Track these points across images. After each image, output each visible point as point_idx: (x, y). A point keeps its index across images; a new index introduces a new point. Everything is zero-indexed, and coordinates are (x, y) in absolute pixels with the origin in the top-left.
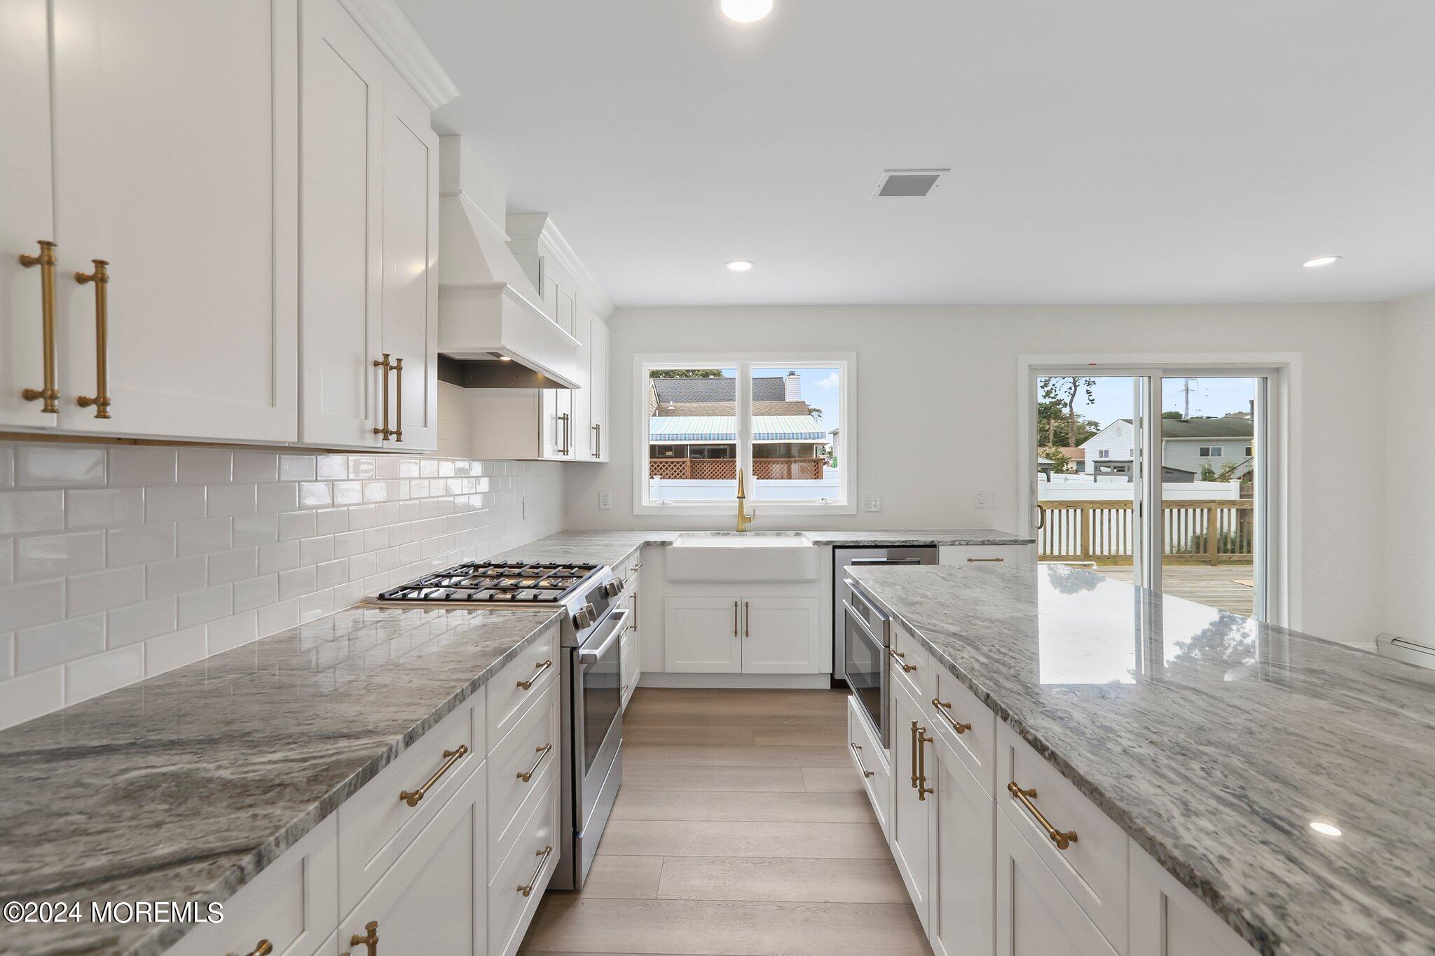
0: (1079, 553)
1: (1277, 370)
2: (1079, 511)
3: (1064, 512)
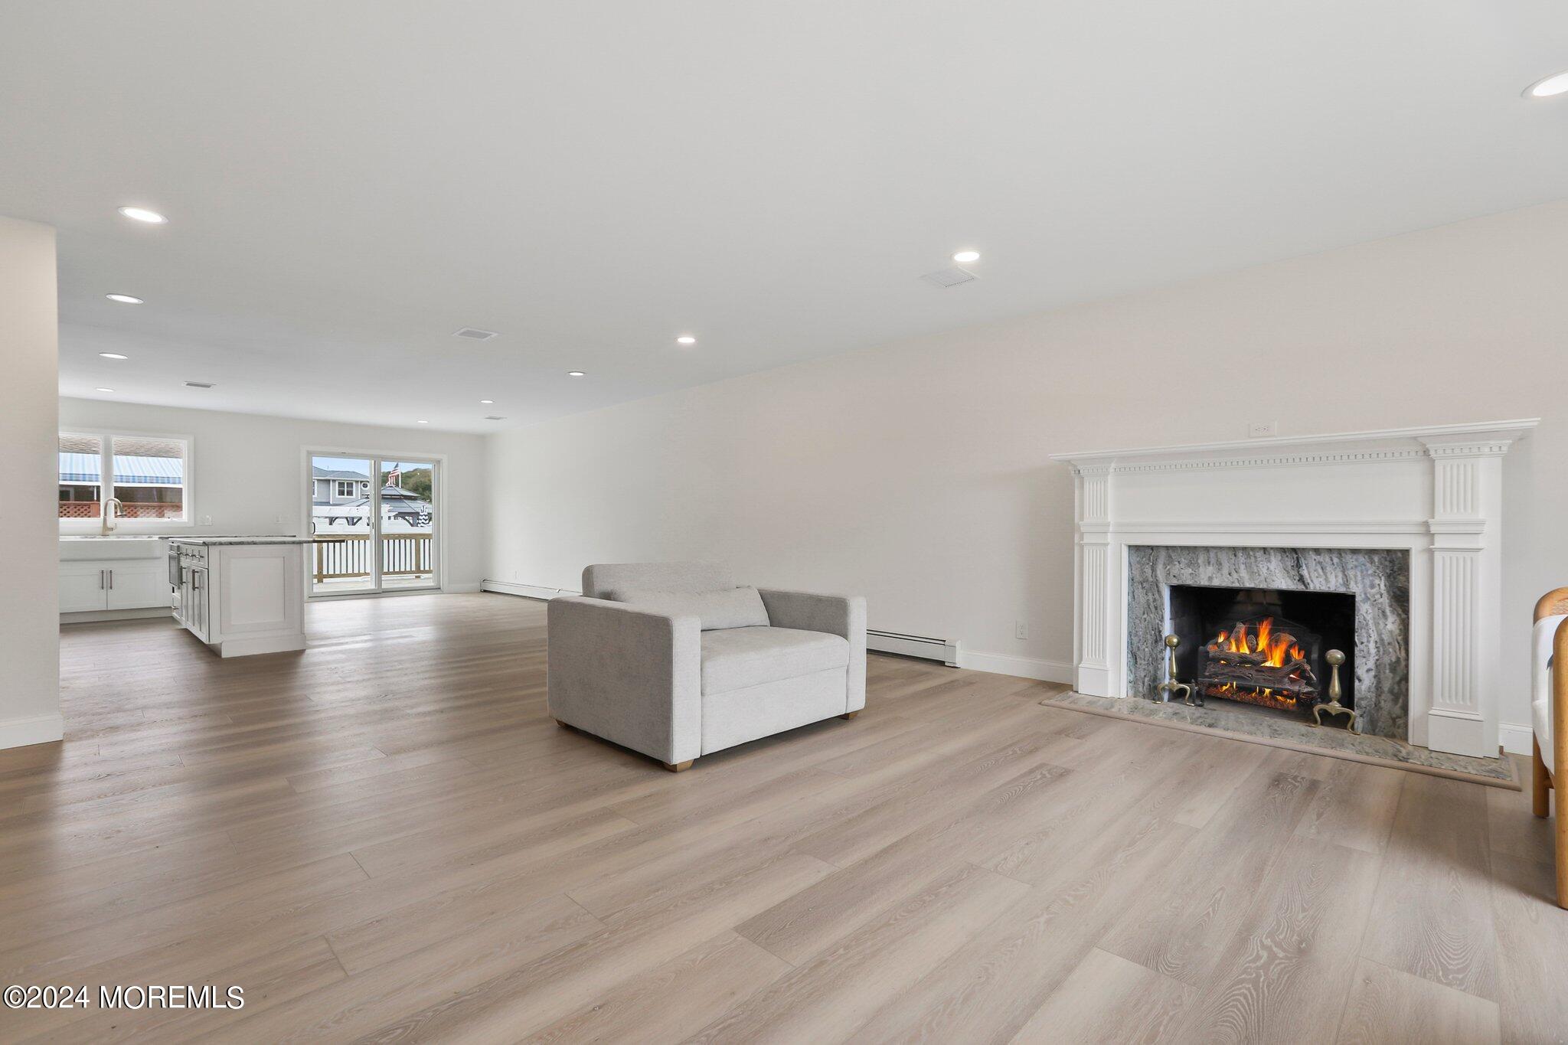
0: (414, 569)
1: (439, 461)
2: (413, 541)
3: (402, 541)
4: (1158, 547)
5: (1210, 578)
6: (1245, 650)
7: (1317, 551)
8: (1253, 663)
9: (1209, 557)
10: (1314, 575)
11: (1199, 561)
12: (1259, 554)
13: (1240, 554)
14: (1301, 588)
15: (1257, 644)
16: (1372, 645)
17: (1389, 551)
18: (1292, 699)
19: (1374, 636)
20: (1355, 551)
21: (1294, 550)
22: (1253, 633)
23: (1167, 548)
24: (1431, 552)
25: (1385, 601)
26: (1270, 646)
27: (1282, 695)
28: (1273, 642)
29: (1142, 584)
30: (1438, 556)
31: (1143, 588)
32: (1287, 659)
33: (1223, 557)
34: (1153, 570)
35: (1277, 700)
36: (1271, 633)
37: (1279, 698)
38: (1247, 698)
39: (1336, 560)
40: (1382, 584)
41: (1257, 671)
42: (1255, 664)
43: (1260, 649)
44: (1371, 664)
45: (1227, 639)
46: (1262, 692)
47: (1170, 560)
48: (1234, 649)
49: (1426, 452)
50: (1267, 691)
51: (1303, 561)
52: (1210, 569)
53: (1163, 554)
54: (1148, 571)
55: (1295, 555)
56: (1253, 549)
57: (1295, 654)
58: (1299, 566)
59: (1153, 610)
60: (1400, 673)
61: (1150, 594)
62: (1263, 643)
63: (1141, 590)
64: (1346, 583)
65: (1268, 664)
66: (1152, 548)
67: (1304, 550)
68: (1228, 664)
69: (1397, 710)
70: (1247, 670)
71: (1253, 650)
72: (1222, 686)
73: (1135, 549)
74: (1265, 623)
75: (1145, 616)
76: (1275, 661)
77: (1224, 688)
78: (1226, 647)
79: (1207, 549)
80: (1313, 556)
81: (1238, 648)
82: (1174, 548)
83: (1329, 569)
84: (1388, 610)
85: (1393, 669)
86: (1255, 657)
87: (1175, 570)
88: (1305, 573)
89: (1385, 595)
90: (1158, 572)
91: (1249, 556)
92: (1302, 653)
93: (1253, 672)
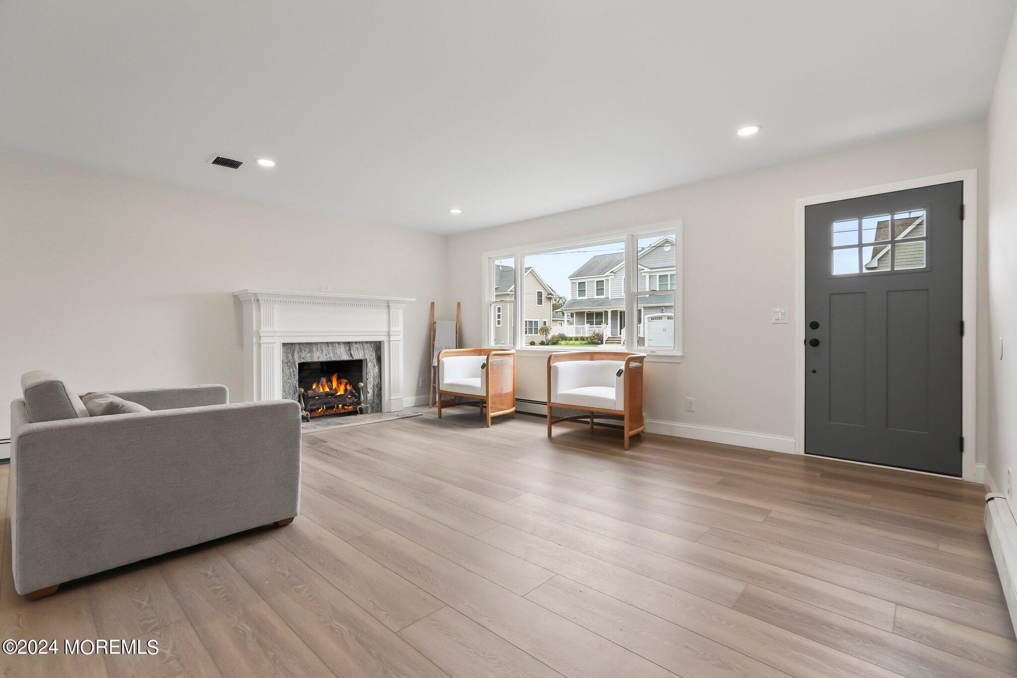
4: (295, 343)
5: (318, 358)
6: (327, 390)
7: (356, 343)
8: (332, 394)
9: (318, 348)
10: (355, 352)
11: (314, 350)
12: (337, 345)
13: (330, 345)
14: (351, 359)
15: (332, 386)
16: (372, 379)
17: (375, 342)
18: (351, 406)
19: (372, 375)
20: (367, 342)
21: (349, 343)
22: (330, 381)
23: (299, 344)
24: (389, 342)
25: (375, 361)
26: (338, 386)
27: (346, 406)
28: (339, 383)
29: (286, 363)
30: (392, 343)
31: (288, 366)
32: (346, 390)
33: (324, 347)
34: (293, 356)
35: (345, 409)
36: (338, 380)
37: (346, 407)
38: (332, 412)
39: (361, 346)
40: (374, 354)
41: (334, 398)
42: (332, 395)
43: (334, 388)
44: (372, 386)
45: (318, 385)
46: (338, 407)
47: (300, 350)
48: (321, 390)
49: (389, 306)
50: (340, 406)
51: (351, 347)
52: (318, 353)
53: (297, 347)
54: (290, 356)
55: (349, 344)
56: (335, 343)
57: (348, 387)
58: (350, 349)
59: (293, 376)
60: (379, 388)
61: (291, 369)
62: (335, 384)
63: (286, 367)
64: (364, 356)
65: (338, 394)
66: (292, 344)
67: (352, 342)
68: (320, 398)
69: (379, 402)
70: (330, 399)
71: (331, 389)
72: (318, 410)
73: (284, 345)
74: (334, 376)
75: (289, 381)
76: (341, 392)
77: (320, 410)
78: (317, 390)
79: (317, 343)
80: (354, 344)
81: (323, 389)
82: (302, 344)
83: (359, 350)
84: (376, 364)
85: (377, 387)
86: (332, 392)
87: (303, 355)
88: (352, 352)
89: (375, 359)
90: (295, 356)
91: (333, 346)
92: (351, 386)
93: (333, 399)
